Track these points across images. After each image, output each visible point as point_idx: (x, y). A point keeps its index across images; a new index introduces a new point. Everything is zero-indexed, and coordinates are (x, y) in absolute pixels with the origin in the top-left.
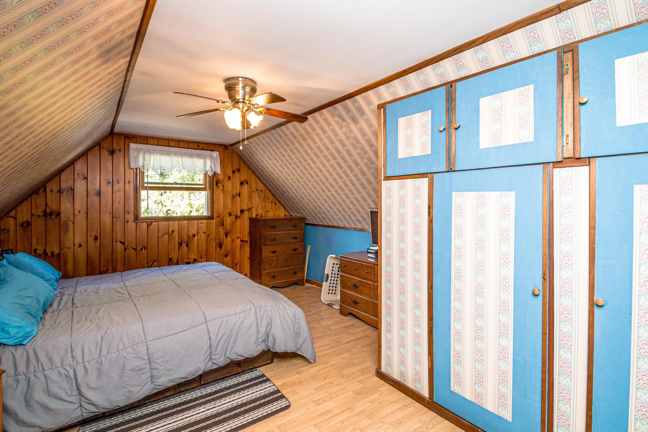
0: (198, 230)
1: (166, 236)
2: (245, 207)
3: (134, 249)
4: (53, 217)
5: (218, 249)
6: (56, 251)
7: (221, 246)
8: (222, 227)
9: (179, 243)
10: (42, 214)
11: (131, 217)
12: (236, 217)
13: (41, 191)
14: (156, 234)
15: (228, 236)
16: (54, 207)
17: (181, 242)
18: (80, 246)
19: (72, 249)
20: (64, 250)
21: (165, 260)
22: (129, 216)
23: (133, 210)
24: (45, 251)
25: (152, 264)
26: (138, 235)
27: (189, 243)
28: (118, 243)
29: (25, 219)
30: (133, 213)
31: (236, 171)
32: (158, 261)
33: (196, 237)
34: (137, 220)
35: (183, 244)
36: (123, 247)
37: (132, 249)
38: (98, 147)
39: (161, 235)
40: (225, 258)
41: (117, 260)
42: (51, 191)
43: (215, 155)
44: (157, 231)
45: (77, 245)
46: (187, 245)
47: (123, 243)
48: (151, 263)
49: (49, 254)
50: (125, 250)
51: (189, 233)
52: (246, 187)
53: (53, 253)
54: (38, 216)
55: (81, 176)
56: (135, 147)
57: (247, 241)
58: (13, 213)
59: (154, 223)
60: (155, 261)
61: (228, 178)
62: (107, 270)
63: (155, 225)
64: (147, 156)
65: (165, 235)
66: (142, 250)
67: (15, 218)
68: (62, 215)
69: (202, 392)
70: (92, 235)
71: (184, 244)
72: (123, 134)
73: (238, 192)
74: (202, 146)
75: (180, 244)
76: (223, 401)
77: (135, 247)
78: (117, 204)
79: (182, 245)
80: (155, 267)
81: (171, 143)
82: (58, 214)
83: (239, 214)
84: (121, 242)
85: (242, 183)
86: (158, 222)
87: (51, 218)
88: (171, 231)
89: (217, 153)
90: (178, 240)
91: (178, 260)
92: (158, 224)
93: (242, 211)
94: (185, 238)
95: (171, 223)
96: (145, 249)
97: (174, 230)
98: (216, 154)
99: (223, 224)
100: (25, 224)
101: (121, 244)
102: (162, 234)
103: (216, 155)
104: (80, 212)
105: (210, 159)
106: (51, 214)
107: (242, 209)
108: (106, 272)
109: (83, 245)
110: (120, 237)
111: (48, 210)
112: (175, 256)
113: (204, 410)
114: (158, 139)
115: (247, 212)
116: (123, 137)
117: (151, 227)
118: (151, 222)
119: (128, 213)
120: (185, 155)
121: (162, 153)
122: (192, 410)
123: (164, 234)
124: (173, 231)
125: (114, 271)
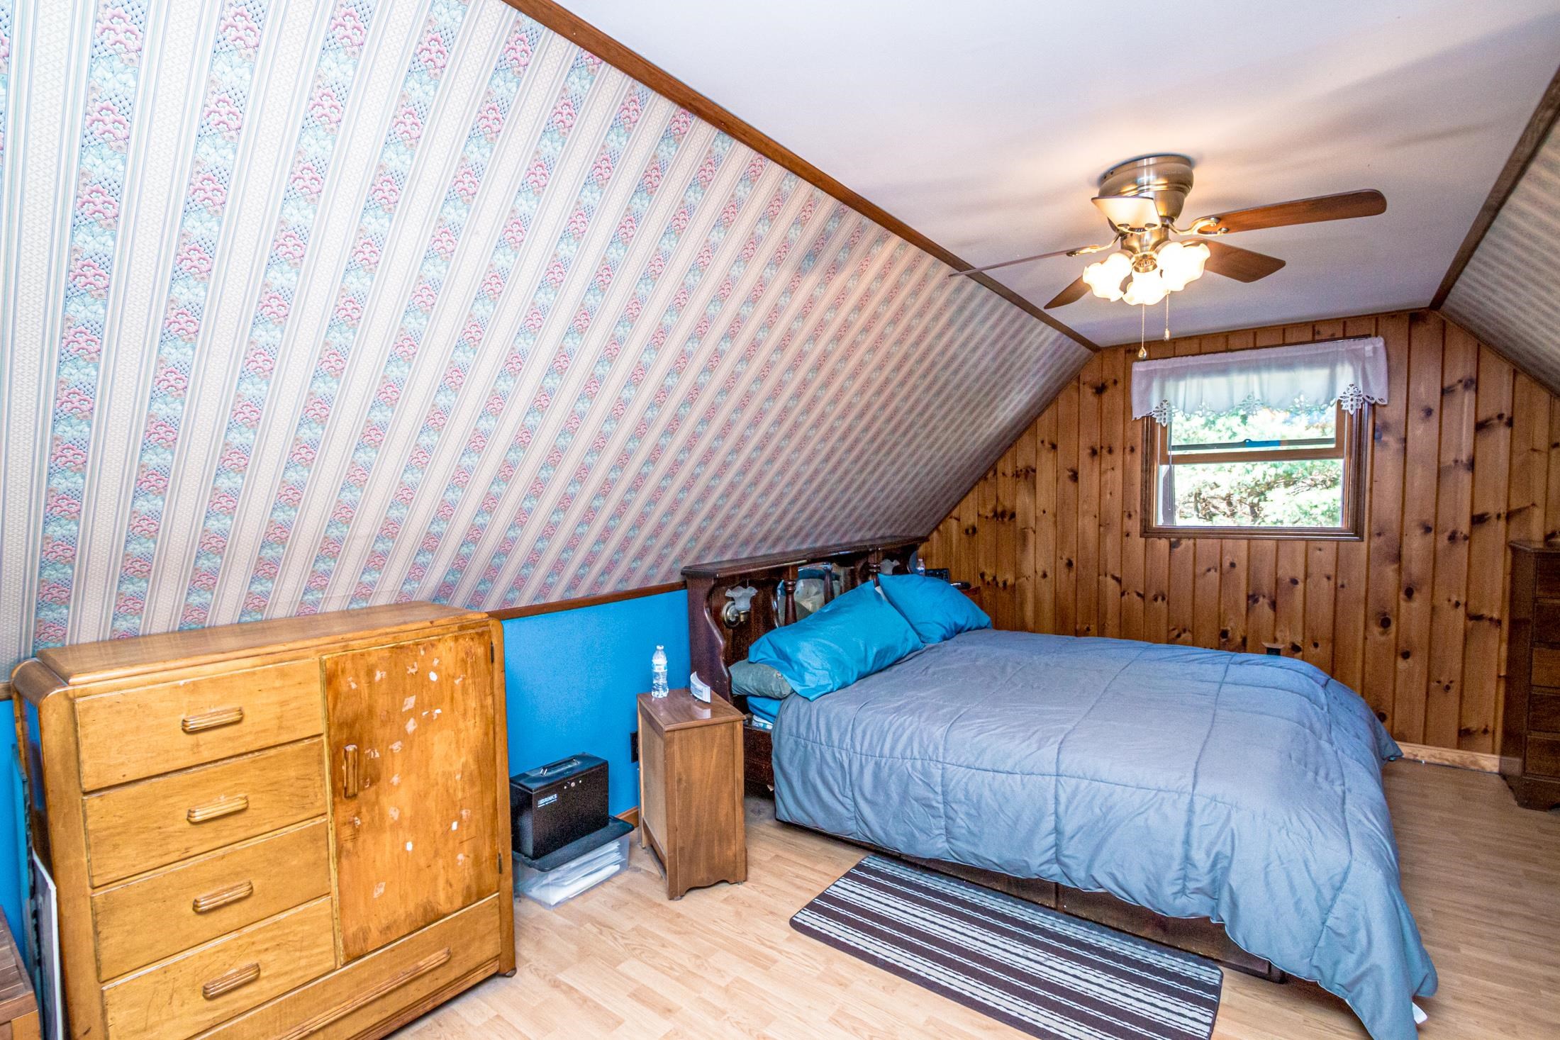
0: (1306, 567)
1: (1214, 575)
2: (1492, 505)
3: (1139, 594)
4: (1006, 520)
5: (1376, 630)
6: (1011, 580)
7: (1385, 623)
8: (1396, 566)
9: (1249, 597)
10: (992, 514)
11: (1135, 526)
12: (1453, 538)
13: (990, 475)
14: (1190, 568)
15: (1416, 595)
16: (1008, 504)
17: (1253, 596)
18: (1045, 575)
19: (1032, 579)
20: (1020, 580)
21: (1209, 632)
22: (1130, 522)
23: (1138, 510)
24: (995, 578)
25: (1179, 636)
26: (1148, 567)
27: (1280, 601)
28: (1109, 578)
29: (970, 522)
30: (1139, 517)
31: (1460, 387)
32: (1192, 633)
33: (1300, 586)
34: (1146, 532)
35: (1261, 599)
36: (1118, 588)
37: (1135, 595)
38: (1075, 383)
39: (1201, 569)
40: (1400, 660)
41: (1106, 613)
42: (1004, 474)
43: (1369, 348)
44: (1192, 559)
45: (1040, 574)
46: (1273, 605)
47: (1119, 580)
48: (1176, 632)
49: (1001, 585)
50: (1123, 594)
51: (1280, 573)
52: (1501, 435)
53: (1005, 583)
54: (987, 517)
55: (1046, 443)
56: (1142, 369)
57: (1499, 622)
58: (955, 513)
59: (1184, 542)
60: (1185, 631)
61: (1422, 414)
62: (1088, 629)
63: (1187, 546)
64: (1170, 386)
65: (1213, 571)
66: (1156, 599)
67: (958, 519)
68: (1019, 518)
69: (1057, 925)
70: (1064, 557)
71: (1263, 603)
72: (1121, 346)
73: (1464, 457)
74: (1326, 331)
75: (1252, 598)
76: (1066, 966)
77: (1142, 593)
78: (1108, 496)
79: (1256, 601)
80: (1185, 643)
81: (1234, 342)
82: (1013, 515)
83: (1464, 528)
84: (1114, 577)
85: (1481, 427)
86: (1195, 539)
87: (1003, 522)
88: (1226, 564)
89: (1379, 342)
90: (1248, 590)
91: (1244, 640)
92: (1195, 544)
93: (1478, 520)
94: (1266, 584)
95: (1229, 544)
96: (1163, 599)
97: (1236, 561)
98: (1372, 347)
99: (1398, 558)
100: (970, 531)
101: (1114, 582)
102: (1204, 569)
103: (1375, 350)
104: (1044, 512)
105: (1352, 364)
106: (1003, 514)
107: (1478, 512)
108: (1086, 632)
109: (1048, 574)
110: (1112, 565)
111: (999, 509)
112: (1236, 627)
113: (1021, 953)
114: (1201, 340)
115: (1502, 523)
116: (1123, 351)
117: (1177, 550)
118: (1179, 539)
119: (1130, 516)
120: (1269, 365)
121: (1206, 371)
122: (1004, 939)
123: (1209, 570)
124: (1233, 565)
125: (1101, 633)
